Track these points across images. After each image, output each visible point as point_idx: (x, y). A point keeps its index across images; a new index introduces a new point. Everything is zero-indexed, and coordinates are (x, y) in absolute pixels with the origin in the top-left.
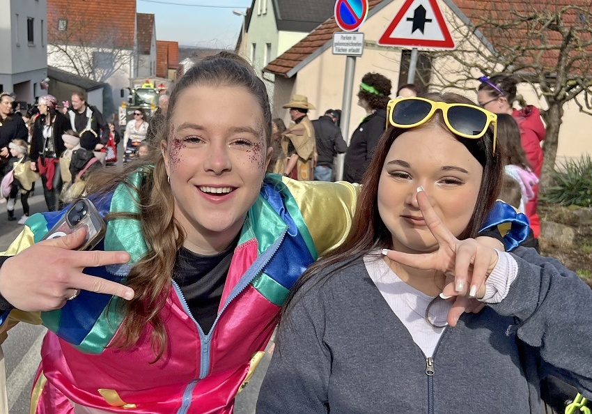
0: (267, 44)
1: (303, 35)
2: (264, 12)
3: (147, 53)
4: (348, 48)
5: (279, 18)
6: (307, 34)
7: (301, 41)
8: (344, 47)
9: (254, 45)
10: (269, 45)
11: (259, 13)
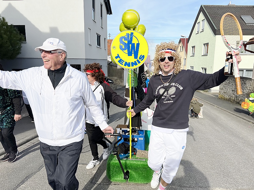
5: (216, 29)
9: (193, 47)
11: (197, 33)
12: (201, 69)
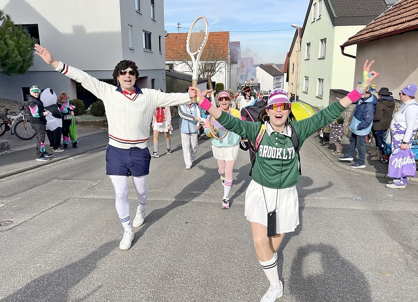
2: (318, 18)
3: (236, 63)
5: (335, 16)
9: (309, 44)
10: (324, 41)
11: (313, 21)
12: (318, 80)
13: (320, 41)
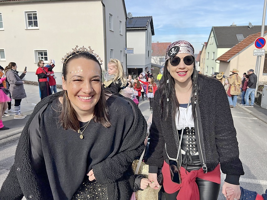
0: (213, 52)
1: (229, 49)
2: (212, 43)
4: (259, 54)
5: (218, 44)
6: (230, 49)
7: (228, 51)
8: (257, 54)
9: (208, 53)
10: (214, 53)
11: (210, 44)
12: (211, 68)
13: (213, 53)
